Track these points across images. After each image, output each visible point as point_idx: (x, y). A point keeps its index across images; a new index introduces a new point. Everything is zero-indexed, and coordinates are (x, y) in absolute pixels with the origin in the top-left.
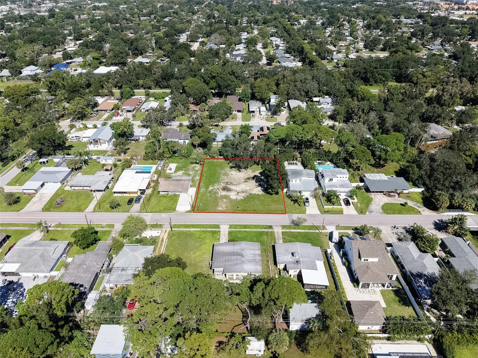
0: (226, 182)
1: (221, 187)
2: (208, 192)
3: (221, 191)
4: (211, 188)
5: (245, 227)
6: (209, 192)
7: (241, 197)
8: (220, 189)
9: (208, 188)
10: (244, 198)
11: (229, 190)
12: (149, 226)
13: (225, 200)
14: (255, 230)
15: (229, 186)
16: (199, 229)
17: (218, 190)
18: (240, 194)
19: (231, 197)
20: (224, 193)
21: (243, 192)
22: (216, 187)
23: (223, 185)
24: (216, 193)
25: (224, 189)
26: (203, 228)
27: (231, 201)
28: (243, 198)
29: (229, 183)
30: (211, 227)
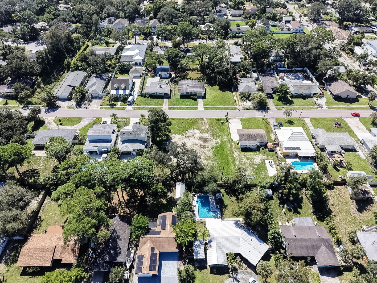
0: (205, 147)
1: (209, 142)
2: (220, 137)
3: (208, 138)
4: (219, 140)
5: (187, 109)
6: (218, 136)
7: (190, 132)
8: (210, 139)
9: (221, 141)
10: (187, 131)
11: (201, 139)
12: (252, 108)
13: (204, 128)
14: (181, 107)
15: (202, 143)
16: (218, 107)
17: (212, 138)
18: (191, 134)
19: (198, 131)
20: (206, 135)
21: (189, 137)
22: (214, 141)
23: (208, 144)
24: (213, 135)
25: (205, 140)
26: (215, 108)
27: (198, 128)
28: (189, 130)
29: (202, 146)
30: (210, 108)
